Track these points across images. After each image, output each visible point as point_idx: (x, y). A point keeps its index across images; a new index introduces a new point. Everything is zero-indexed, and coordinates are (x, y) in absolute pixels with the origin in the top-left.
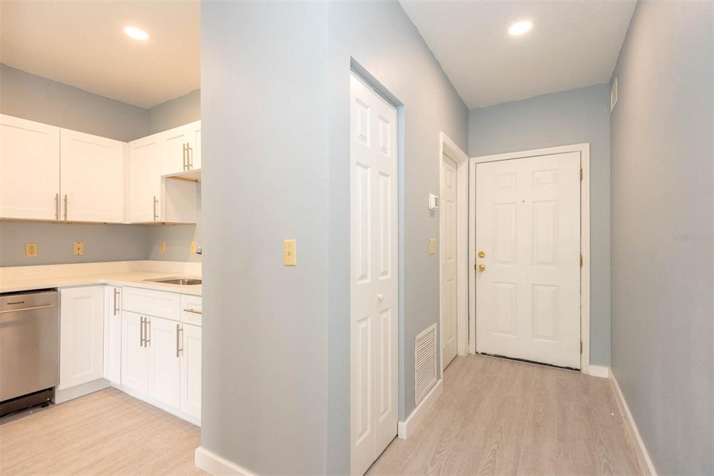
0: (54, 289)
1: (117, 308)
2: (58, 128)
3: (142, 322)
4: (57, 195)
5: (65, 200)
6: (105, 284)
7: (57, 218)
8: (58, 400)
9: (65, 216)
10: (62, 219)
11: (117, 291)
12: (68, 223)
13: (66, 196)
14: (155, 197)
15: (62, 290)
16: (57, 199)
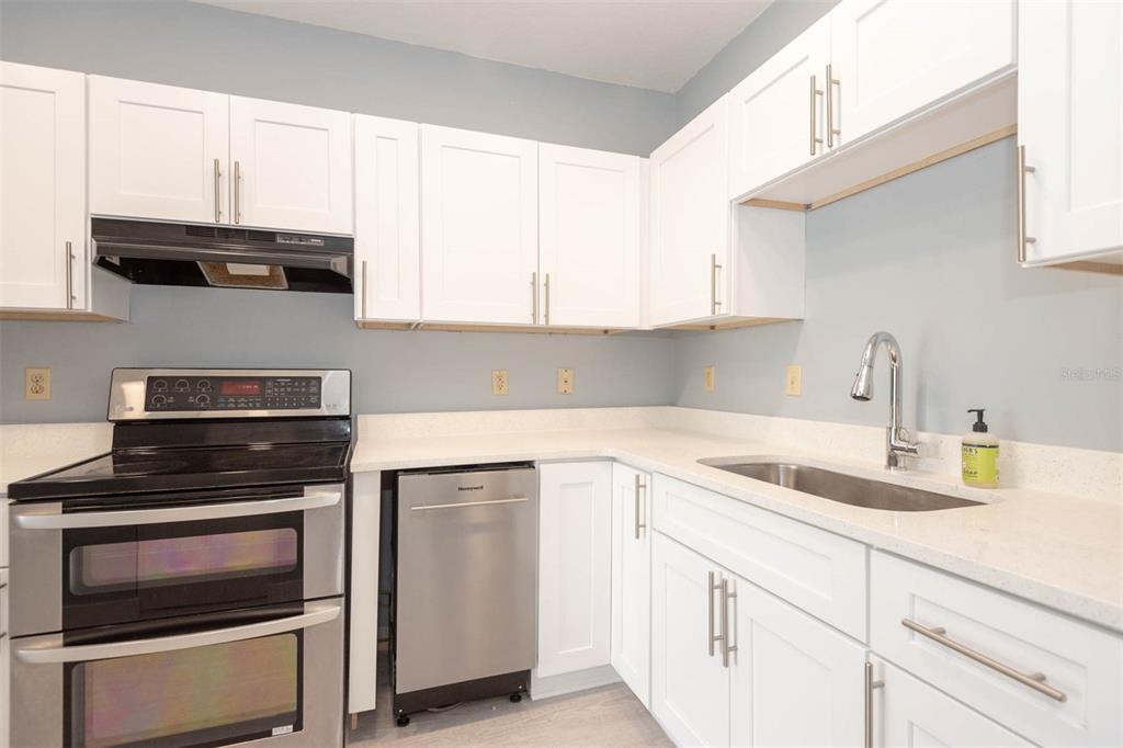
0: (529, 464)
1: (641, 522)
2: (534, 143)
3: (712, 588)
4: (534, 274)
5: (547, 285)
6: (613, 459)
7: (535, 322)
8: (536, 692)
9: (547, 316)
10: (542, 322)
11: (641, 483)
12: (552, 332)
13: (547, 276)
14: (714, 256)
15: (541, 466)
16: (533, 284)
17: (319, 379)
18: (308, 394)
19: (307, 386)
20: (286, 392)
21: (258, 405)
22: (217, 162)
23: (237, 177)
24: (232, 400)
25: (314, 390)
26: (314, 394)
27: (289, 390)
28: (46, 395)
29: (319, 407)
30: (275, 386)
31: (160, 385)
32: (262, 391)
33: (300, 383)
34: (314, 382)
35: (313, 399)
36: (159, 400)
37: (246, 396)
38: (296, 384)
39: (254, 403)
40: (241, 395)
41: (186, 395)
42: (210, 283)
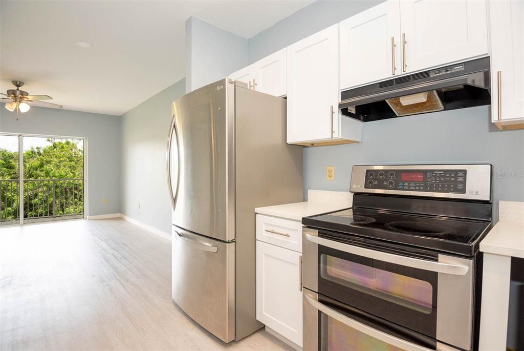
17: (465, 172)
18: (456, 182)
19: (456, 177)
20: (440, 181)
21: (422, 188)
22: (393, 39)
23: (405, 42)
24: (406, 184)
25: (460, 179)
26: (461, 182)
27: (442, 179)
28: (332, 178)
29: (464, 192)
30: (433, 176)
31: (371, 174)
32: (425, 179)
33: (450, 174)
34: (461, 174)
35: (460, 186)
36: (371, 182)
37: (415, 182)
38: (448, 175)
39: (420, 186)
40: (413, 182)
41: (383, 180)
42: (397, 115)
